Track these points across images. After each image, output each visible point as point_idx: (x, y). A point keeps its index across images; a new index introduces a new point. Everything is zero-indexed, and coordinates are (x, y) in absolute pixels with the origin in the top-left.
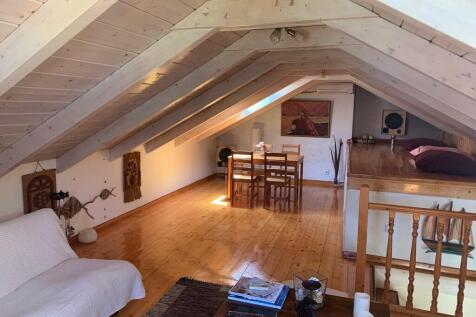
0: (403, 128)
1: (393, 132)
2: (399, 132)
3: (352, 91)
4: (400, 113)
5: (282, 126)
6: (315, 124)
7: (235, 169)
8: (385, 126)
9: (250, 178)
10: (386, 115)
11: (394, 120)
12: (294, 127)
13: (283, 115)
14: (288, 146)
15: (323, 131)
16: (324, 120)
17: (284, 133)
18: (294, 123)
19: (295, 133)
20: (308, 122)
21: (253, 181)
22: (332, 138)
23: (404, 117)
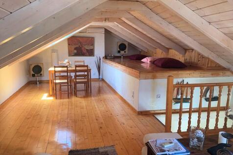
0: (126, 50)
1: (122, 52)
2: (125, 52)
3: (104, 32)
4: (125, 43)
5: (69, 51)
6: (87, 50)
7: (56, 76)
8: (119, 50)
9: (66, 81)
10: (119, 44)
11: (122, 47)
12: (75, 51)
13: (69, 45)
14: (78, 62)
15: (91, 53)
16: (91, 48)
17: (70, 55)
18: (75, 49)
19: (76, 55)
20: (83, 48)
21: (67, 83)
22: (95, 57)
23: (127, 45)
